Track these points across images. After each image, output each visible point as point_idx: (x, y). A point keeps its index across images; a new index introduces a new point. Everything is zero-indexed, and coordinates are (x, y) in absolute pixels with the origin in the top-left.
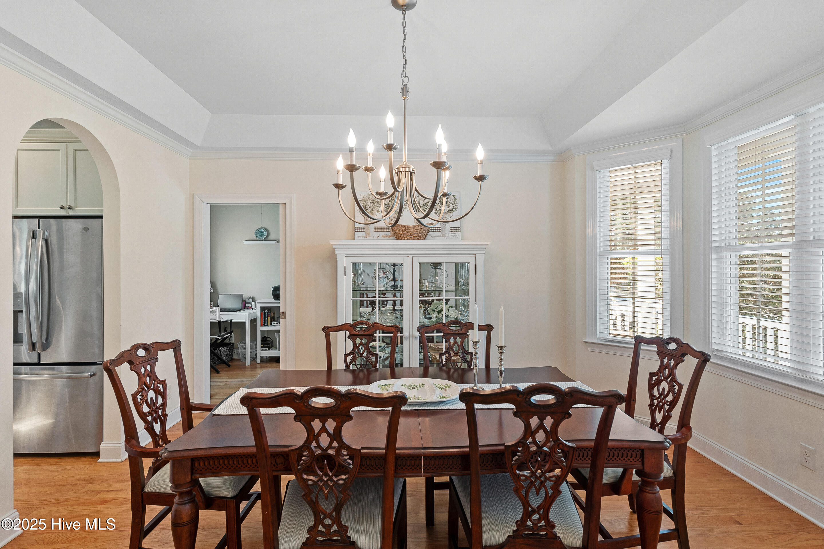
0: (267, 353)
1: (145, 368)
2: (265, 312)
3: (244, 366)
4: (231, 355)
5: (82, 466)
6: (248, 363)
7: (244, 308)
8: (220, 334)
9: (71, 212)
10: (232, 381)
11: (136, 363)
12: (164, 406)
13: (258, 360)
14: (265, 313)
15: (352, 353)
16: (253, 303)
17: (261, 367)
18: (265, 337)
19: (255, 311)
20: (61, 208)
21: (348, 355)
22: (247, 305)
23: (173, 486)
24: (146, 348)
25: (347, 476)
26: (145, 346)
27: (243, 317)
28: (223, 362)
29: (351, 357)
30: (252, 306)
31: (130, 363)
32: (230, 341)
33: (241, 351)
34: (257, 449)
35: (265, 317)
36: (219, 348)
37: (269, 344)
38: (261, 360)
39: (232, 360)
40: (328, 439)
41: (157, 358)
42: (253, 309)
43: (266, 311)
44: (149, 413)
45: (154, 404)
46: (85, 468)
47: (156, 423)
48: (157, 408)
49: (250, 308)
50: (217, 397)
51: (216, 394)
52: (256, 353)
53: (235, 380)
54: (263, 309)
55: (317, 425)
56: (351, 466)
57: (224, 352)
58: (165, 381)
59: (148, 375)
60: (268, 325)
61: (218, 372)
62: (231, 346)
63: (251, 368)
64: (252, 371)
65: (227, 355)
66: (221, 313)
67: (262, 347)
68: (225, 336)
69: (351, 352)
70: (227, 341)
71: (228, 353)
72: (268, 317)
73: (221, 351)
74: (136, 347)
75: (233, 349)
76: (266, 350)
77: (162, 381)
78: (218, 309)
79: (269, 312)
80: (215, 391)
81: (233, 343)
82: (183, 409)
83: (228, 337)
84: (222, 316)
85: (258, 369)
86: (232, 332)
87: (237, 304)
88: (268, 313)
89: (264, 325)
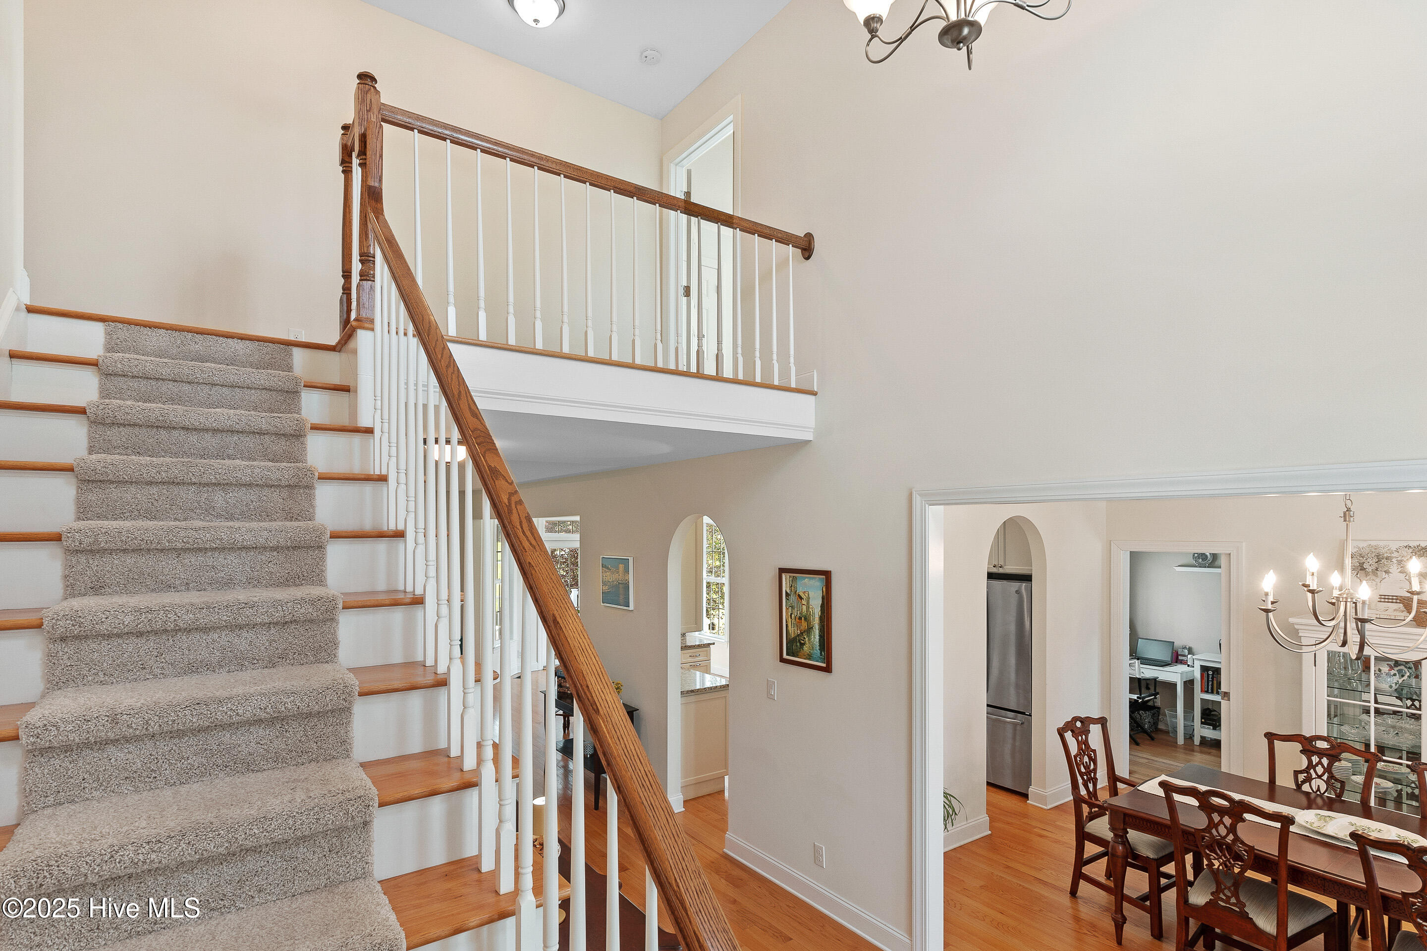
0: (1209, 733)
1: (1082, 737)
2: (1208, 673)
3: (1174, 744)
4: (1156, 724)
5: (1016, 802)
6: (1181, 740)
7: (1175, 660)
8: (1141, 695)
9: (1001, 571)
10: (1156, 761)
11: (1076, 732)
12: (1095, 770)
13: (1197, 741)
14: (1208, 675)
15: (1306, 771)
16: (1189, 656)
17: (1201, 752)
18: (1208, 709)
19: (1191, 669)
20: (994, 567)
21: (1301, 772)
22: (1180, 658)
23: (1111, 828)
24: (1082, 720)
25: (1243, 864)
26: (1081, 719)
27: (1173, 674)
28: (1144, 731)
29: (1304, 776)
30: (1187, 660)
31: (1072, 731)
32: (1154, 703)
33: (1171, 721)
34: (1171, 822)
35: (1208, 681)
36: (1138, 710)
37: (1214, 720)
38: (1201, 741)
39: (1157, 730)
40: (1226, 831)
41: (1090, 731)
42: (1188, 666)
43: (1210, 673)
44: (1085, 773)
45: (1089, 768)
46: (1019, 804)
47: (1090, 783)
48: (1090, 771)
49: (1185, 662)
50: (1137, 776)
51: (1135, 772)
52: (1194, 729)
53: (1163, 761)
54: (1204, 669)
55: (1216, 817)
56: (1246, 858)
57: (1146, 718)
58: (1095, 750)
59: (1084, 743)
60: (1212, 692)
61: (1137, 744)
62: (1155, 710)
63: (1185, 749)
64: (1186, 754)
65: (1149, 722)
66: (1142, 666)
67: (1202, 723)
68: (1146, 699)
69: (1304, 770)
70: (1150, 704)
71: (1151, 720)
72: (1212, 681)
73: (1141, 716)
74: (1076, 719)
75: (1159, 716)
76: (1209, 728)
77: (1093, 750)
78: (1138, 662)
79: (1216, 673)
80: (1135, 768)
81: (1159, 708)
82: (1110, 778)
83: (1151, 699)
84: (1142, 670)
85: (1195, 754)
86: (1158, 693)
87: (1166, 656)
88: (1213, 675)
89: (1207, 692)
